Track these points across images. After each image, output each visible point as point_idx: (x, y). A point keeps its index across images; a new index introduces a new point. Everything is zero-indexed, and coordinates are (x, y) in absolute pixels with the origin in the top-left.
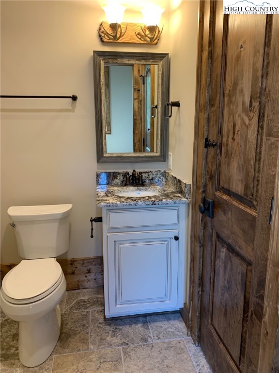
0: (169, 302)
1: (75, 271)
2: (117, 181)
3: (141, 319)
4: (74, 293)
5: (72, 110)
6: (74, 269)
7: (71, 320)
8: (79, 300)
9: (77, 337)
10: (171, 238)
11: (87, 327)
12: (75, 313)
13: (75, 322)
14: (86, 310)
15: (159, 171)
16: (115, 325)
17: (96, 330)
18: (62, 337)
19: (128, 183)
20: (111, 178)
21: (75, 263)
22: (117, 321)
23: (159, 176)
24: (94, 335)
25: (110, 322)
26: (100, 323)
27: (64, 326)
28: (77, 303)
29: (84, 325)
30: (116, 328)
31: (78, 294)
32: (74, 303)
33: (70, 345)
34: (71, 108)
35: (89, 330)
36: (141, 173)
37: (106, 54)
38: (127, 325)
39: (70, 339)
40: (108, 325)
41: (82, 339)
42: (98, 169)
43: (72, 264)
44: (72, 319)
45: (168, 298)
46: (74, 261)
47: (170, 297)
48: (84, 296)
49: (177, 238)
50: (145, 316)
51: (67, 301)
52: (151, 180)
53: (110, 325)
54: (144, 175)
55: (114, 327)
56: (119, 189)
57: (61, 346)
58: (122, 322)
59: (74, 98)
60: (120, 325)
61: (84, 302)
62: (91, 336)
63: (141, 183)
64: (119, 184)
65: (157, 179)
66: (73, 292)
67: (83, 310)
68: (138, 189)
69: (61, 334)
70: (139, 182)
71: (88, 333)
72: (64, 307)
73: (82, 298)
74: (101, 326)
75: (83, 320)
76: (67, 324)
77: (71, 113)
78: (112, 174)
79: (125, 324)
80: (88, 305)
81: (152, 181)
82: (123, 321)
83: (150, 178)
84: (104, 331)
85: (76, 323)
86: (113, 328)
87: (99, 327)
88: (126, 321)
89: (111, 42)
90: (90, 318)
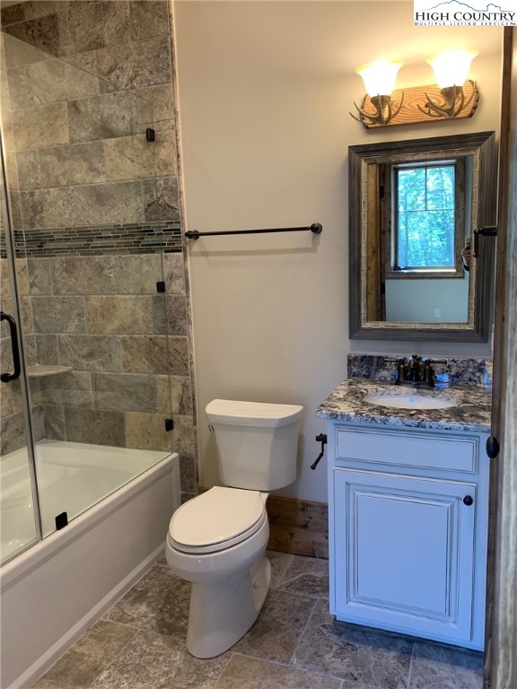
0: (453, 625)
1: (308, 522)
2: (384, 373)
3: (401, 644)
4: (303, 562)
5: (313, 250)
6: (307, 519)
7: (282, 605)
8: (307, 576)
9: (280, 636)
10: (458, 498)
11: (301, 625)
12: (292, 595)
13: (285, 610)
14: (312, 596)
15: (472, 360)
16: (348, 638)
17: (313, 634)
18: (256, 627)
19: (401, 379)
20: (374, 367)
21: (309, 509)
22: (353, 633)
23: (470, 370)
24: (306, 642)
25: (342, 629)
26: (324, 626)
27: (267, 611)
28: (302, 580)
29: (297, 620)
30: (348, 643)
31: (310, 564)
32: (297, 577)
33: (264, 645)
34: (311, 246)
35: (303, 631)
36: (428, 362)
37: (371, 149)
38: (370, 645)
39: (266, 635)
40: (336, 634)
41: (286, 643)
42: (352, 349)
43: (303, 510)
44: (284, 603)
45: (452, 619)
46: (308, 505)
47: (456, 616)
48: (318, 570)
49: (468, 501)
50: (410, 640)
51: (288, 572)
52: (453, 376)
53: (340, 635)
54: (438, 368)
55: (346, 641)
56: (380, 389)
57: (249, 641)
58: (363, 637)
59: (316, 229)
60: (357, 640)
61: (314, 581)
62: (302, 642)
63: (427, 381)
64: (389, 379)
65: (467, 376)
66: (303, 558)
67: (306, 594)
68: (418, 392)
69: (257, 621)
70: (424, 380)
71: (298, 635)
72: (279, 580)
73: (312, 574)
74: (325, 631)
75: (300, 611)
76: (272, 609)
77: (311, 254)
78: (375, 360)
79: (367, 643)
80: (318, 589)
81: (455, 379)
82: (366, 636)
83: (453, 373)
84: (326, 642)
85: (286, 613)
86: (343, 642)
87: (319, 632)
88: (371, 638)
89: (378, 127)
90: (313, 611)
